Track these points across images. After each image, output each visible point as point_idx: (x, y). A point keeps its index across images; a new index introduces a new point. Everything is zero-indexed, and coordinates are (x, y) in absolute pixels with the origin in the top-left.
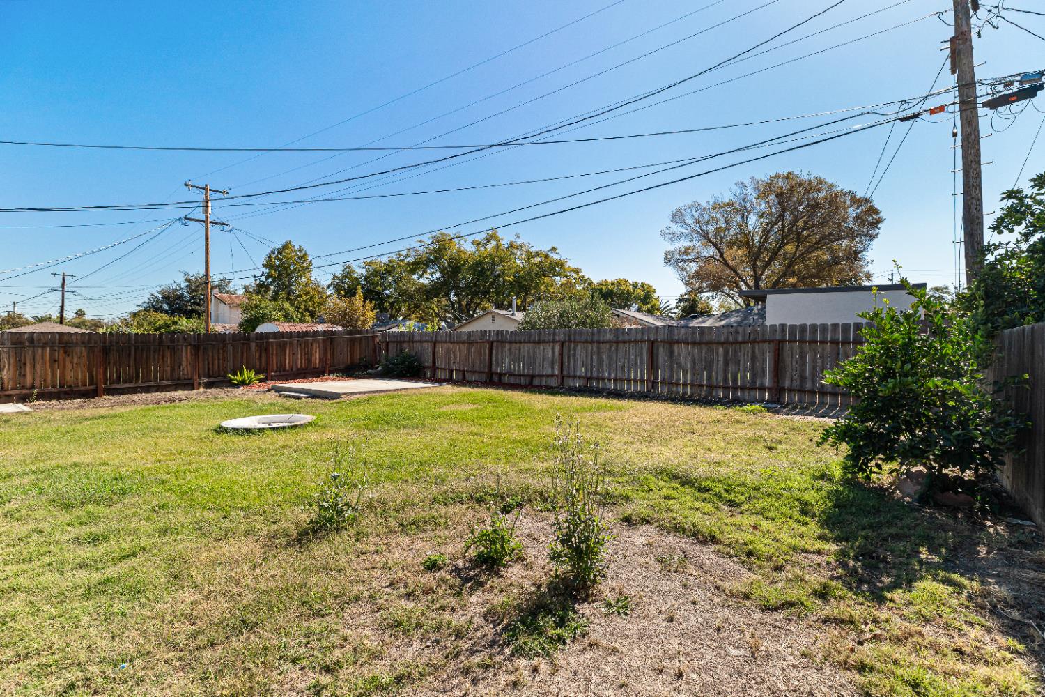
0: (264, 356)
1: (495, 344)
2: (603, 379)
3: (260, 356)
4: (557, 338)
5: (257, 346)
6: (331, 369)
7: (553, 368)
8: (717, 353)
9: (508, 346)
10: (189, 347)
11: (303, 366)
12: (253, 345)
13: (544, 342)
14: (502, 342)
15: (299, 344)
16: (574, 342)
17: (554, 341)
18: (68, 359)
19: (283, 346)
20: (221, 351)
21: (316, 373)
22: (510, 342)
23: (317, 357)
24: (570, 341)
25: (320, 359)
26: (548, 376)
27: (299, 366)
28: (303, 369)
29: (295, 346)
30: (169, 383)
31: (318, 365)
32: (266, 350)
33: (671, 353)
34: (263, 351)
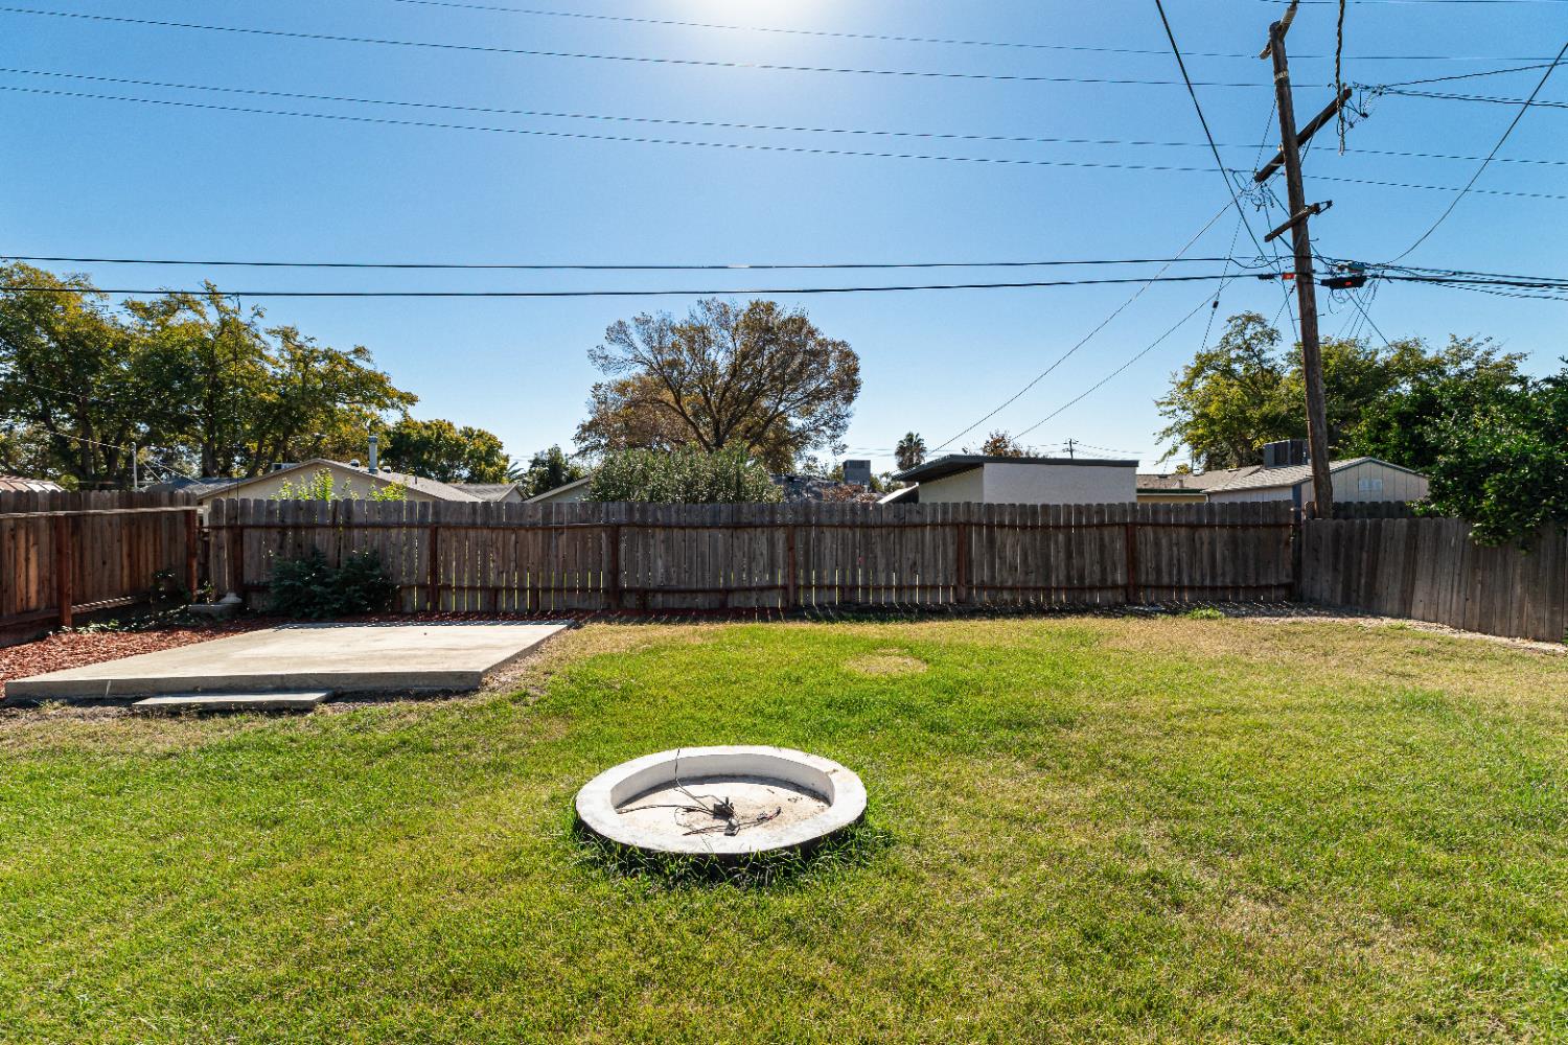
1: (624, 530)
2: (877, 589)
4: (779, 519)
6: (79, 609)
7: (773, 574)
8: (1056, 542)
9: (660, 534)
13: (750, 525)
14: (643, 526)
16: (819, 525)
17: (773, 525)
22: (667, 527)
24: (808, 524)
26: (762, 589)
31: (33, 603)
33: (991, 541)
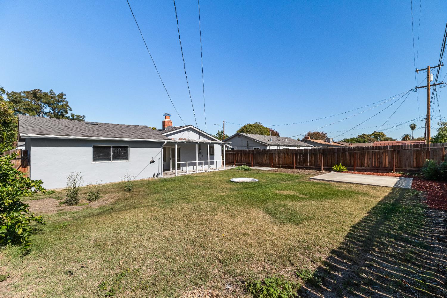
0: (352, 158)
3: (351, 159)
5: (349, 154)
6: (397, 169)
10: (320, 154)
11: (377, 165)
12: (347, 153)
15: (374, 153)
18: (288, 157)
19: (363, 155)
20: (332, 156)
21: (386, 170)
23: (387, 162)
25: (389, 162)
27: (374, 165)
28: (376, 167)
29: (371, 154)
30: (313, 167)
31: (387, 166)
32: (353, 156)
34: (352, 156)
